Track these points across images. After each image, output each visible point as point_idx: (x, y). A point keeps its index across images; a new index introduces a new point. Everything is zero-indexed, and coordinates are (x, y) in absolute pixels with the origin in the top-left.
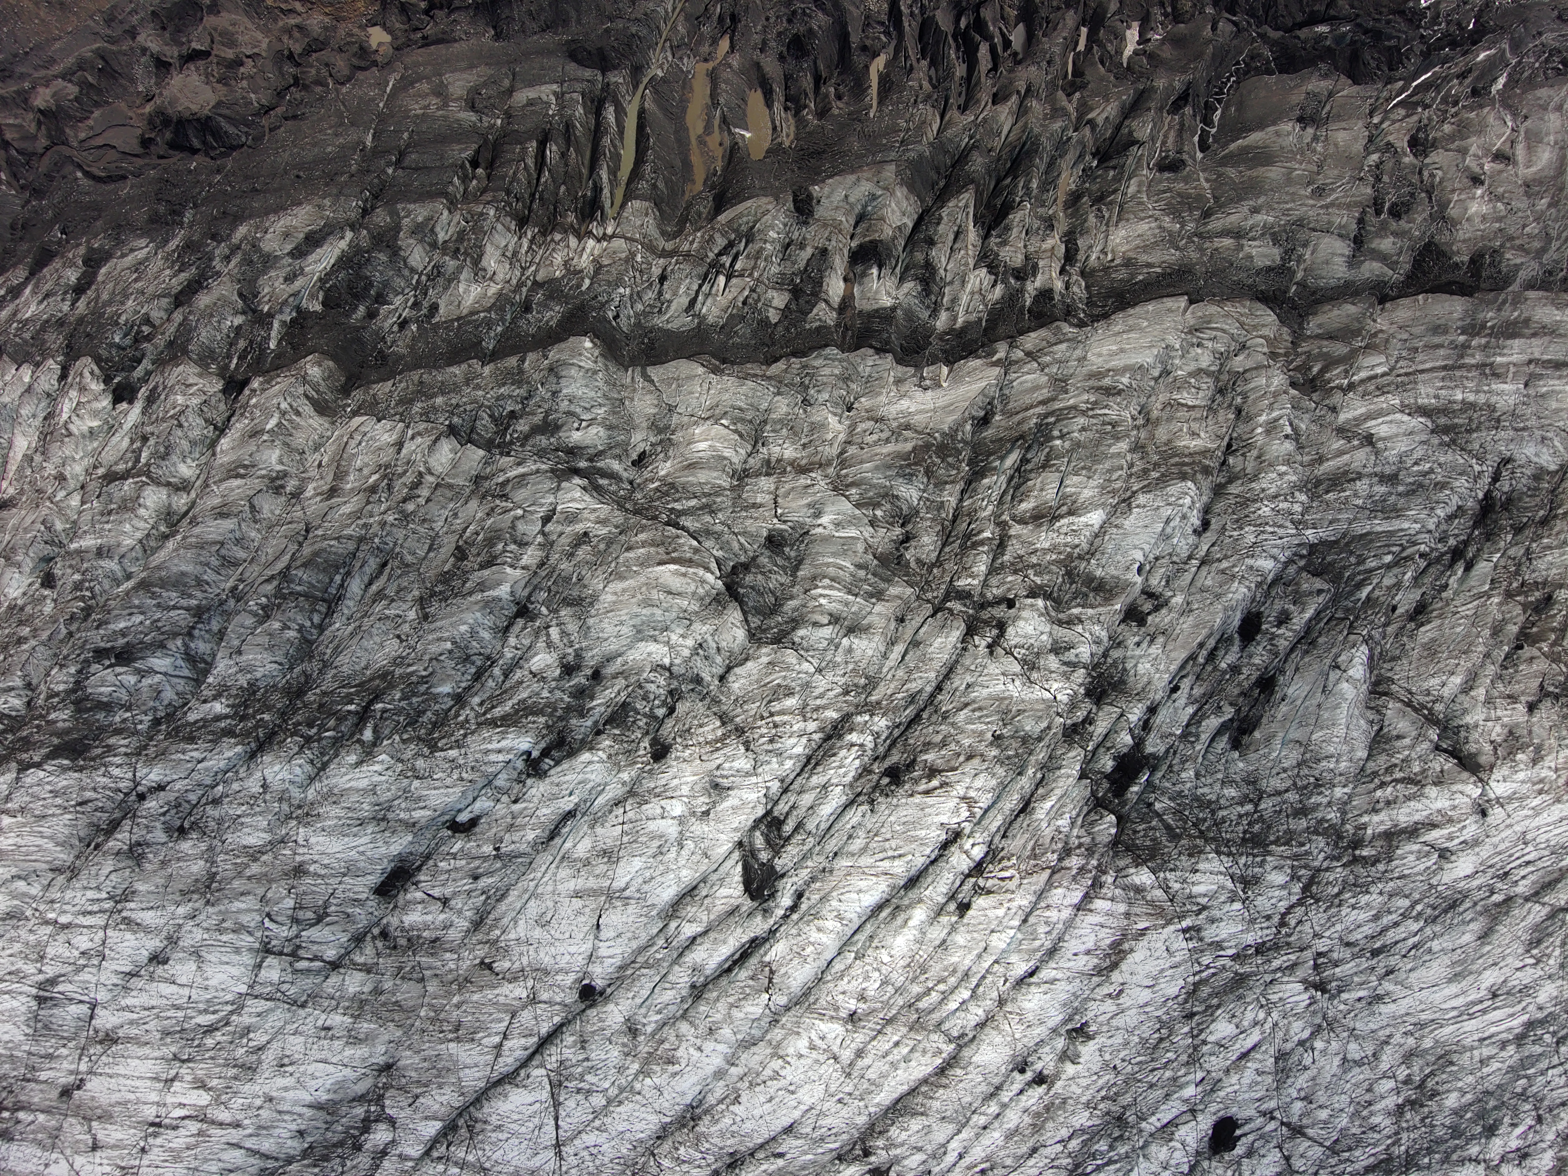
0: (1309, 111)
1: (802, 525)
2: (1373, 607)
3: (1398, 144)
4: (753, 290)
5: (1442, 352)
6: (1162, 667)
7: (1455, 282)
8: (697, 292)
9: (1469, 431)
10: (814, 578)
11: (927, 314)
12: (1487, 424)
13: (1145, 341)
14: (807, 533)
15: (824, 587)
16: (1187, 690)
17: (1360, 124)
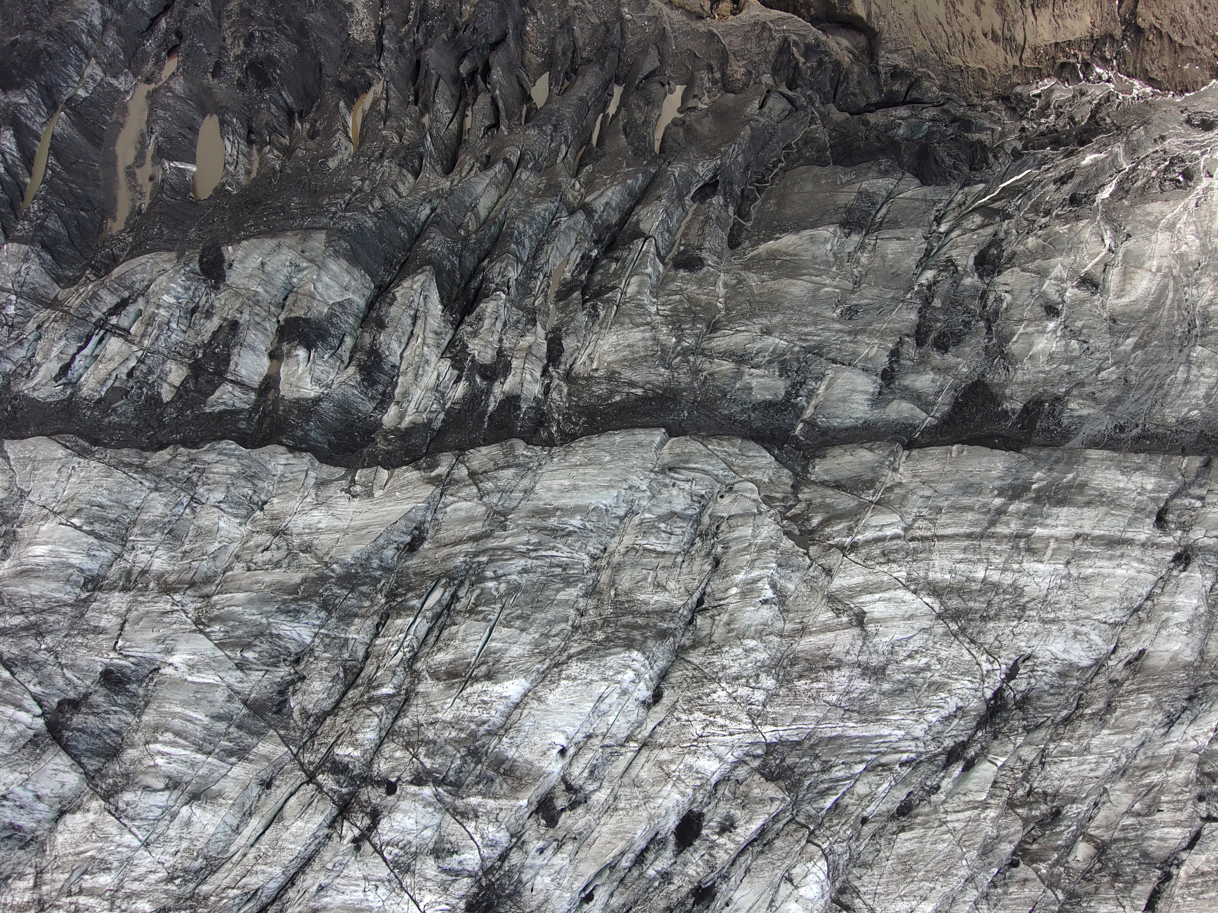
0: (858, 214)
1: (151, 661)
2: (840, 816)
3: (961, 262)
4: (141, 361)
5: (970, 516)
6: (565, 882)
7: (998, 436)
8: (73, 357)
9: (983, 619)
10: (156, 729)
11: (370, 406)
12: (1009, 612)
13: (603, 480)
14: (157, 670)
15: (165, 743)
16: (604, 900)
17: (919, 233)
